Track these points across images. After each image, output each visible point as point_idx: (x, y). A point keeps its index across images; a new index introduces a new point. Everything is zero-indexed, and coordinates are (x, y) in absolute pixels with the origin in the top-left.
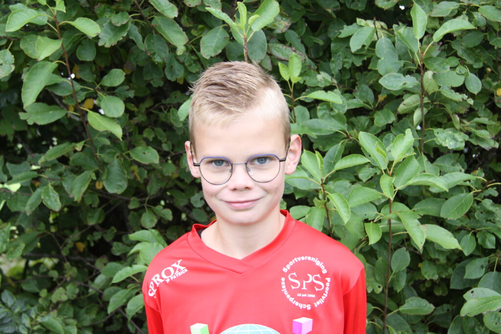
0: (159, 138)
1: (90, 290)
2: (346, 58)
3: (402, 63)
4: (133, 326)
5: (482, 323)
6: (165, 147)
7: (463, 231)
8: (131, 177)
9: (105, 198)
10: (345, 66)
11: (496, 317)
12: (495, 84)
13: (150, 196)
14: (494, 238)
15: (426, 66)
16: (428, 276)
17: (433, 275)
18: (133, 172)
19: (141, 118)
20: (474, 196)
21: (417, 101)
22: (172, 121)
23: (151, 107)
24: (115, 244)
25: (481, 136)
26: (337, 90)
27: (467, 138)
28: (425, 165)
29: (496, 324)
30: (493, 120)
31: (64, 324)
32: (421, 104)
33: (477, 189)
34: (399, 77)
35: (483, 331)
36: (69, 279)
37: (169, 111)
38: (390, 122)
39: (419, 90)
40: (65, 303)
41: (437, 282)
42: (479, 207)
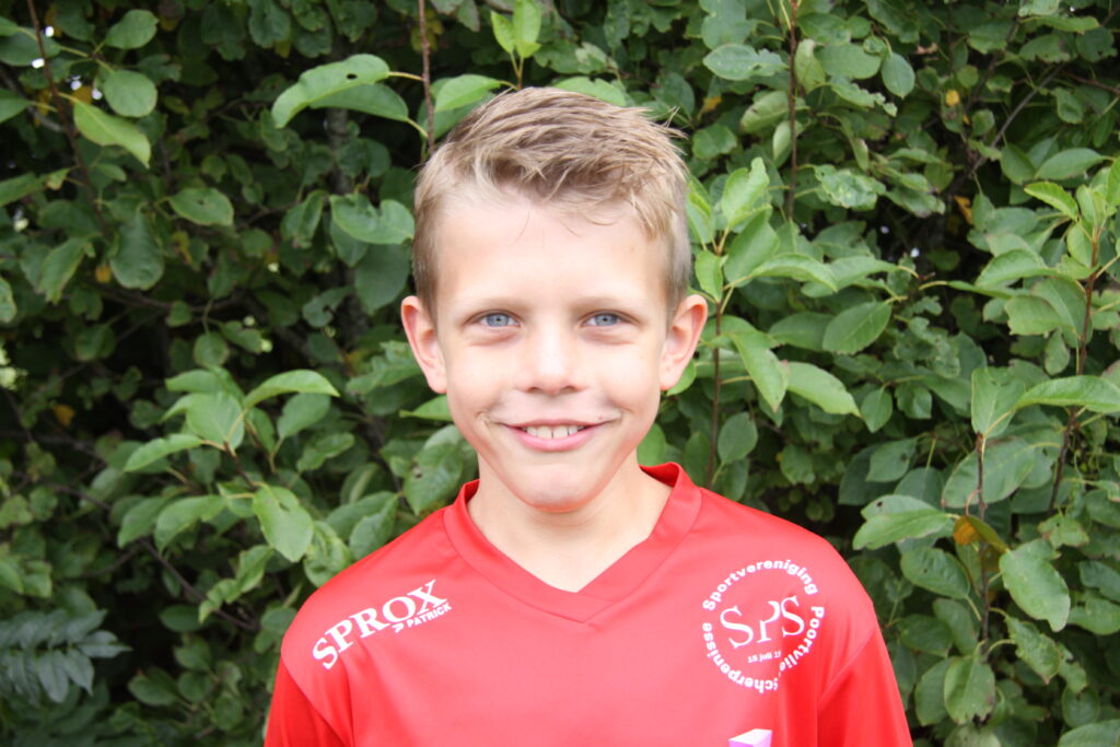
0: (237, 177)
1: (84, 504)
2: (637, 13)
3: (753, 24)
4: (174, 580)
5: (898, 572)
6: (250, 196)
7: (868, 386)
8: (171, 254)
9: (116, 303)
10: (635, 31)
11: (925, 558)
12: (942, 80)
13: (216, 302)
14: (929, 398)
15: (804, 32)
16: (795, 476)
17: (805, 474)
18: (177, 244)
19: (195, 130)
20: (895, 312)
21: (782, 106)
22: (264, 137)
23: (219, 108)
24: (138, 404)
25: (910, 186)
26: (618, 82)
27: (882, 189)
28: (795, 243)
29: (926, 571)
30: (937, 155)
31: (22, 571)
32: (790, 113)
33: (899, 295)
34: (746, 53)
35: (899, 588)
36: (35, 478)
37: (257, 117)
38: (725, 150)
39: (787, 85)
40: (26, 528)
41: (814, 492)
42: (902, 335)
